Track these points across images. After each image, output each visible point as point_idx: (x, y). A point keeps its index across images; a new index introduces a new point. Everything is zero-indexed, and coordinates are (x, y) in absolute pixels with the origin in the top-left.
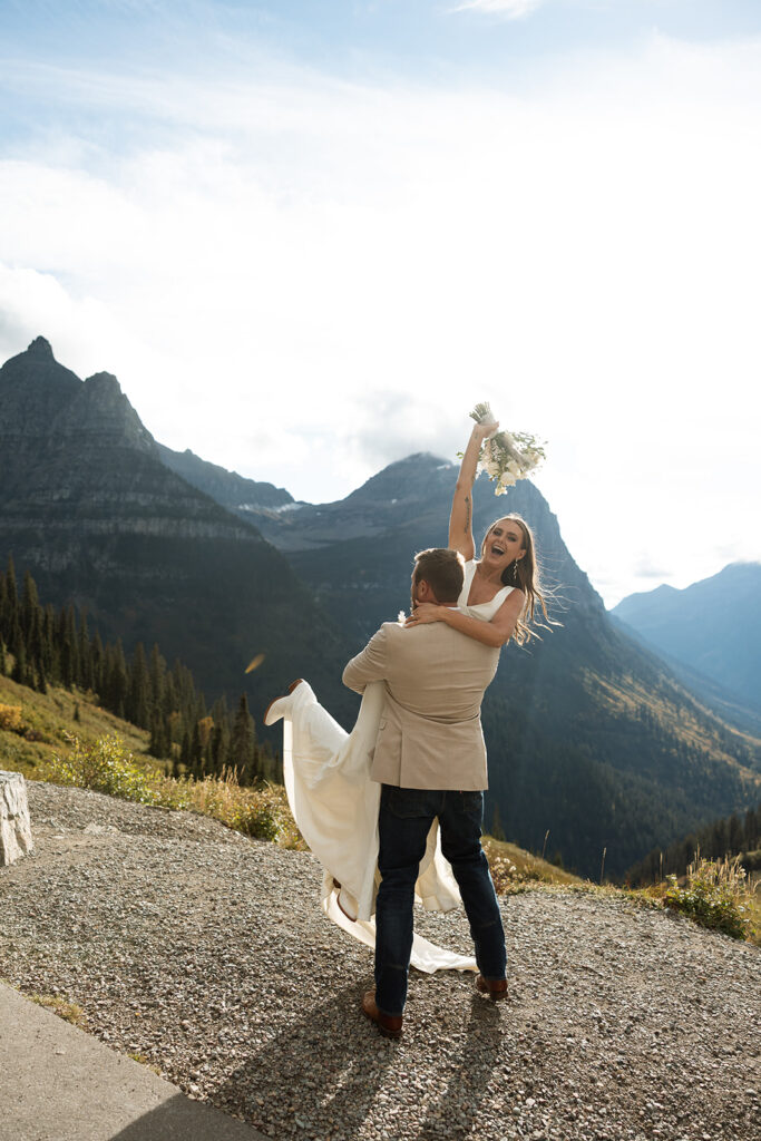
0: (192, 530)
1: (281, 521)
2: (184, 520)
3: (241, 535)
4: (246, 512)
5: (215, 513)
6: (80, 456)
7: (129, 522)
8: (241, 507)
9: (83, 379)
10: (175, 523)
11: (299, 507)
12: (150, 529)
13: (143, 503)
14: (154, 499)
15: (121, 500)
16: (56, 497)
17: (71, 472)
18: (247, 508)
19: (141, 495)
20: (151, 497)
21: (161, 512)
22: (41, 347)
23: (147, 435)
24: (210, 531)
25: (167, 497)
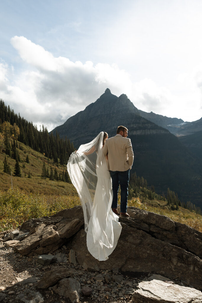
0: (148, 132)
1: (180, 128)
2: (146, 130)
3: (163, 132)
4: (170, 127)
5: (155, 127)
6: (119, 117)
7: (132, 132)
8: (168, 126)
9: (118, 97)
10: (144, 131)
11: (186, 123)
12: (137, 133)
13: (135, 127)
14: (138, 125)
15: (129, 127)
16: (113, 128)
17: (116, 121)
18: (170, 125)
19: (134, 125)
20: (137, 125)
21: (140, 128)
22: (108, 91)
23: (136, 109)
24: (154, 132)
25: (141, 124)
